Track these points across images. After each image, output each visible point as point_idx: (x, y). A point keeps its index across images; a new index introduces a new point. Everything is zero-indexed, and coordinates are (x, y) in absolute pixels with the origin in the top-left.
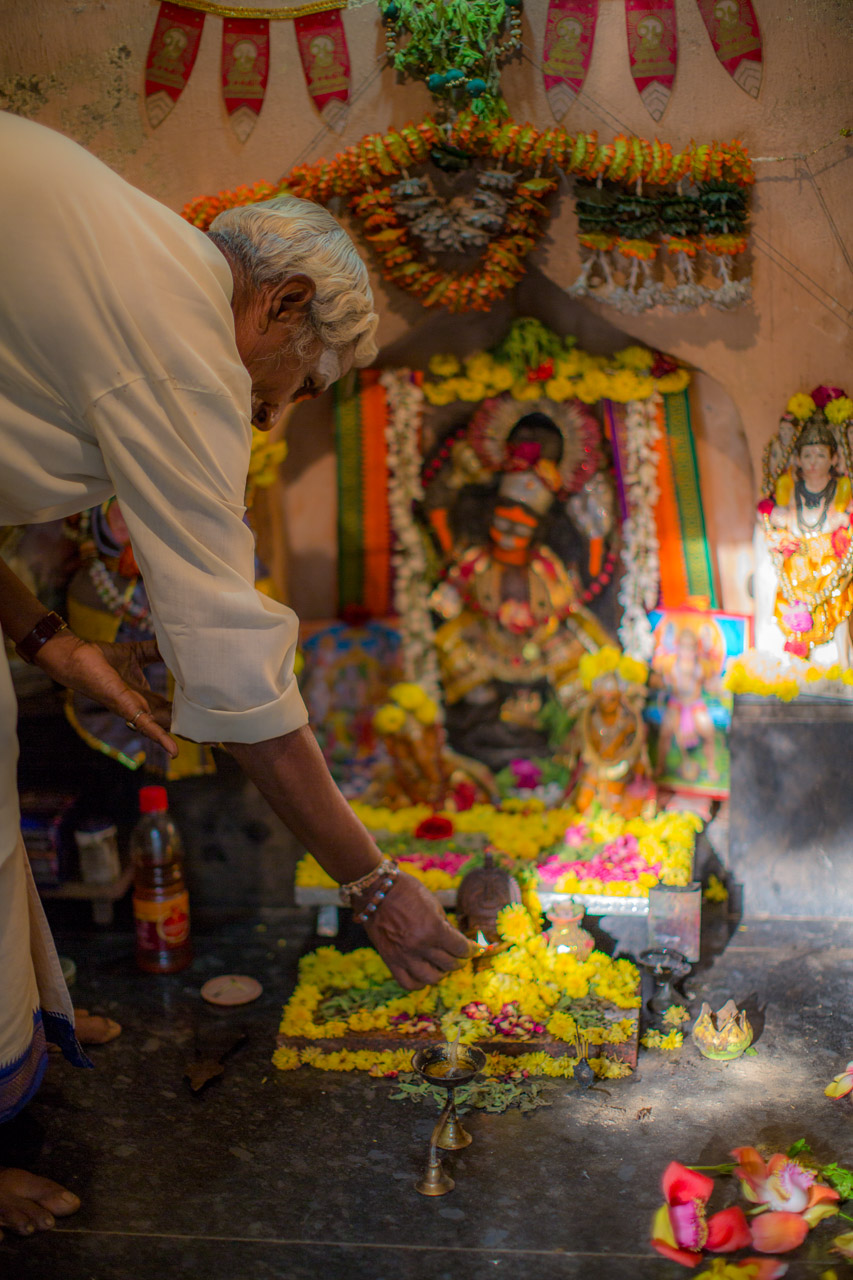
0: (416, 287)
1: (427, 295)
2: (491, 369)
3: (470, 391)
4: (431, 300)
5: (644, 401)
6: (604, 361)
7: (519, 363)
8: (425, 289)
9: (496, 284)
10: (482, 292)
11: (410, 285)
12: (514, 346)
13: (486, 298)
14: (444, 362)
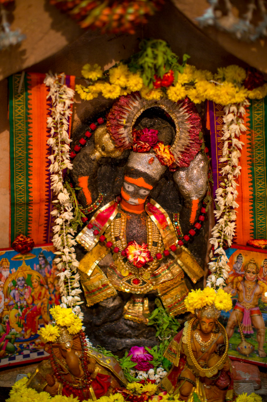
0: (76, 11)
1: (84, 18)
2: (127, 77)
3: (110, 92)
4: (88, 22)
5: (238, 105)
6: (209, 74)
7: (149, 73)
8: (83, 13)
9: (142, 11)
10: (130, 17)
11: (72, 9)
12: (148, 61)
13: (132, 22)
14: (92, 70)
